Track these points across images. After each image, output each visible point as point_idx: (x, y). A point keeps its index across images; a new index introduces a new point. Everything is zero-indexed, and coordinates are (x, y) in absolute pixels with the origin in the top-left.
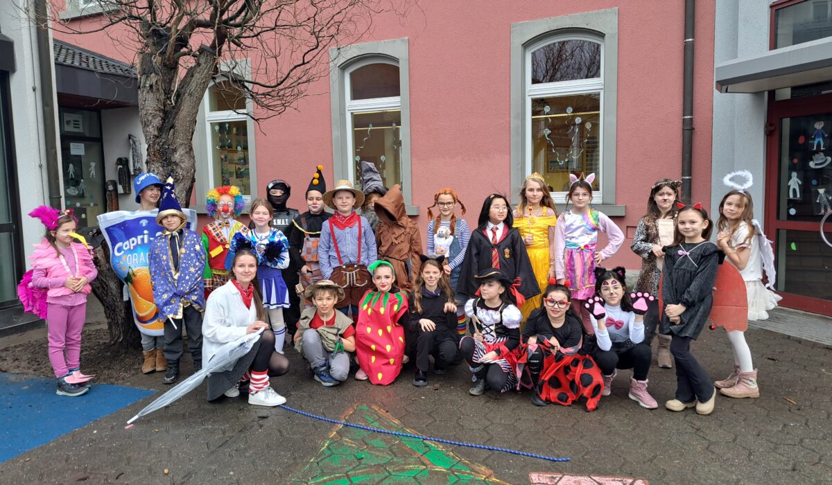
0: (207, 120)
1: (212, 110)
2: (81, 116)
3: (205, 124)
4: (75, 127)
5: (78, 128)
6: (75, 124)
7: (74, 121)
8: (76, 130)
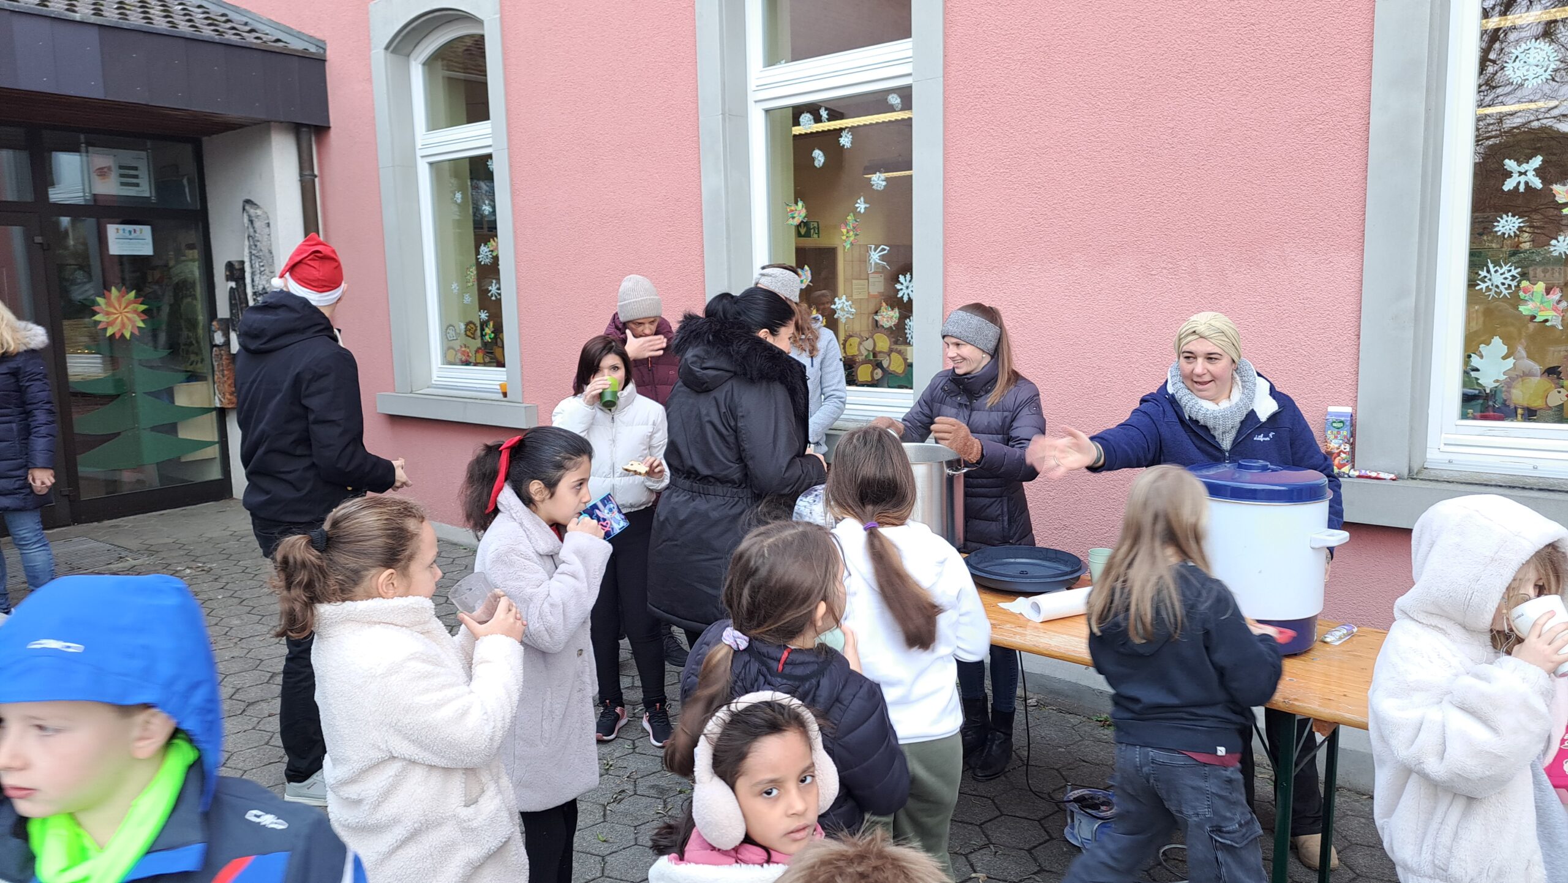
0: (419, 153)
1: (433, 125)
2: (143, 154)
3: (414, 166)
4: (123, 184)
5: (137, 185)
6: (122, 176)
7: (121, 167)
8: (131, 192)
